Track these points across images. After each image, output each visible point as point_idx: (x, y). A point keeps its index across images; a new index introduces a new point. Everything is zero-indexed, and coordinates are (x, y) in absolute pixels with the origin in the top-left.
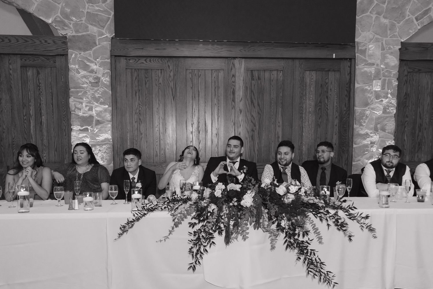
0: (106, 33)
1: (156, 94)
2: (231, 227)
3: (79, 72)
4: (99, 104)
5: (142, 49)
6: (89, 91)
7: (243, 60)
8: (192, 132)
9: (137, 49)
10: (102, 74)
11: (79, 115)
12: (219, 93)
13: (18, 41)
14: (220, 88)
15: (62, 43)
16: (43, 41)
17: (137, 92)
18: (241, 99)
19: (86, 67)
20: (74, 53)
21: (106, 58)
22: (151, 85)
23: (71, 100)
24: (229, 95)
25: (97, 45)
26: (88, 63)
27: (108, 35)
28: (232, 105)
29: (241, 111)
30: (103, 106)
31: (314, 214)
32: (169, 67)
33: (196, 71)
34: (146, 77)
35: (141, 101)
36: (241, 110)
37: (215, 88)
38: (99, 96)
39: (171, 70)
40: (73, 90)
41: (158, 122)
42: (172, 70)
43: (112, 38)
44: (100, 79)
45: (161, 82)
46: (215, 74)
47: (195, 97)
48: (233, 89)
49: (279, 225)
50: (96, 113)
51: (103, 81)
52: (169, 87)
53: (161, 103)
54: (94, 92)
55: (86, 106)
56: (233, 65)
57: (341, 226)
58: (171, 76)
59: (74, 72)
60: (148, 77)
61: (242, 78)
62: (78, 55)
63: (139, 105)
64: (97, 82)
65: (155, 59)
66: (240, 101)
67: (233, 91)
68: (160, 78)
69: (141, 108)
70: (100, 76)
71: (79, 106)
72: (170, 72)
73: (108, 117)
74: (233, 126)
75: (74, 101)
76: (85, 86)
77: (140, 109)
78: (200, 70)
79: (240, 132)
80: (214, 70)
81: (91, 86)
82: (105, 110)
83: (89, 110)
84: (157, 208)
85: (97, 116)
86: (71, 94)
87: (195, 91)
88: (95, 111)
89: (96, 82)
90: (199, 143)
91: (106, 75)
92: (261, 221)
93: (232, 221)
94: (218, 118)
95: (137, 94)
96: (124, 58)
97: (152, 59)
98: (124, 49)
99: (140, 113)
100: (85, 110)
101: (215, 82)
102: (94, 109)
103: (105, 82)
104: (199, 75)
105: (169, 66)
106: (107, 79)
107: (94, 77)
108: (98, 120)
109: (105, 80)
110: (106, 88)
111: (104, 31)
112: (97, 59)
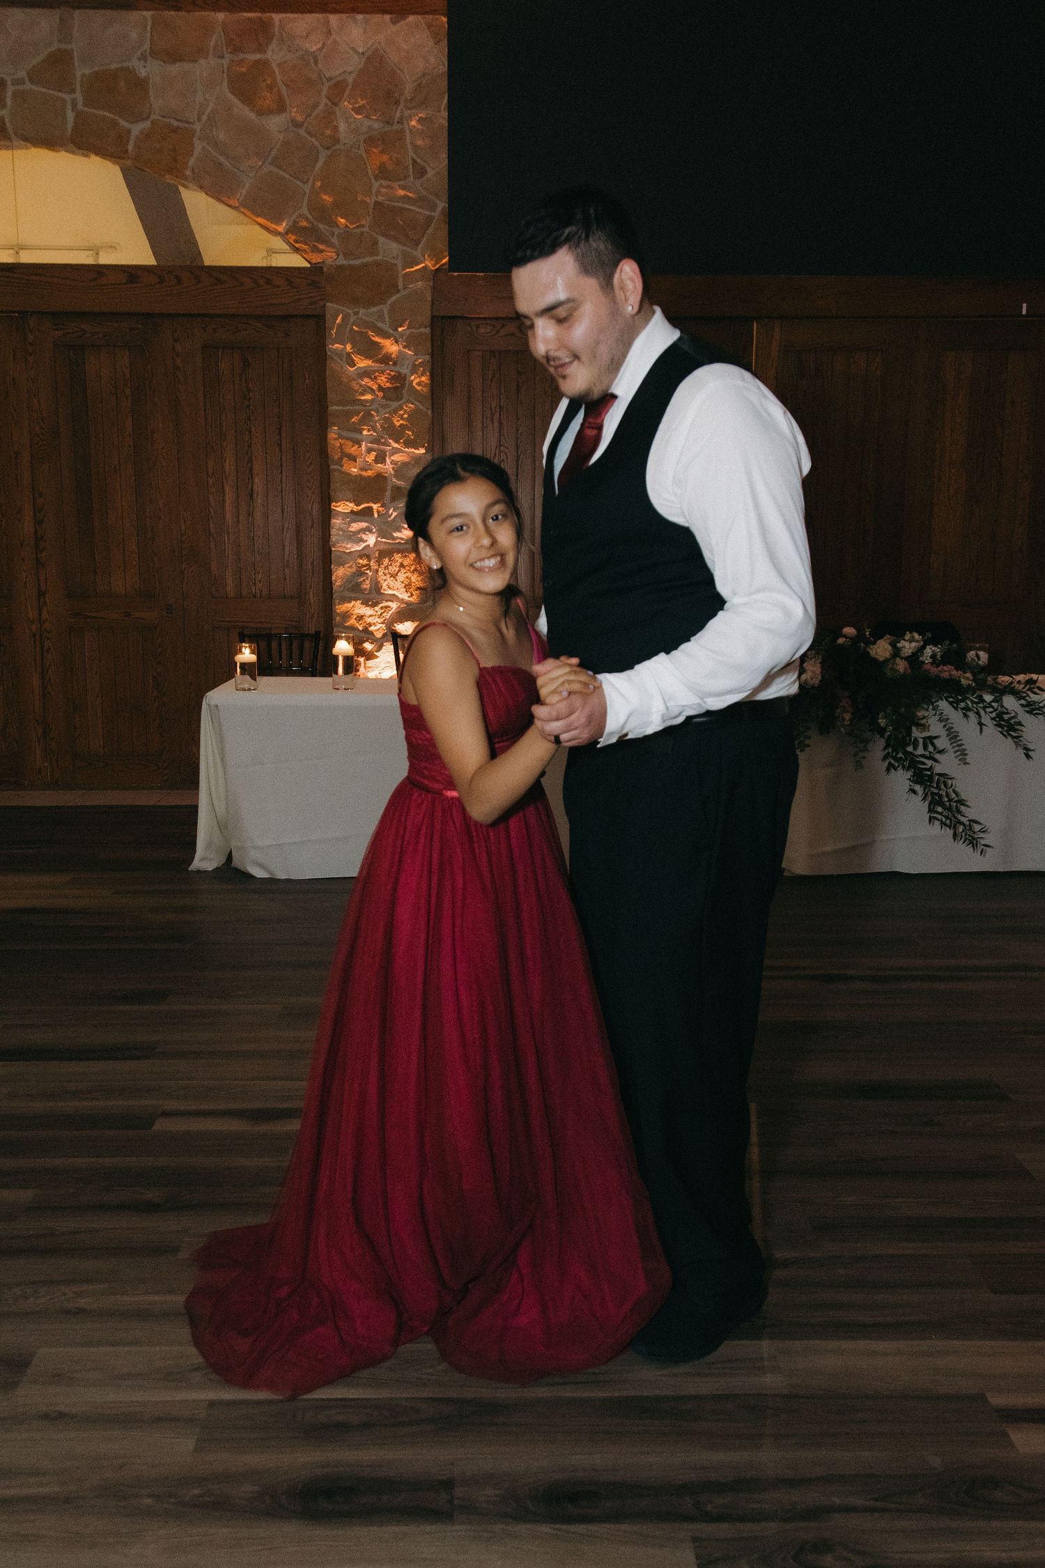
0: (422, 259)
3: (353, 360)
4: (402, 444)
6: (377, 411)
7: (778, 323)
9: (499, 298)
10: (411, 367)
11: (352, 473)
13: (199, 282)
15: (309, 285)
16: (262, 282)
17: (495, 411)
19: (371, 350)
20: (343, 311)
21: (421, 325)
23: (333, 433)
25: (399, 291)
26: (377, 339)
27: (427, 262)
30: (413, 450)
31: (951, 703)
34: (519, 373)
35: (506, 435)
38: (401, 424)
40: (335, 407)
43: (436, 269)
44: (406, 379)
50: (393, 468)
51: (414, 384)
55: (369, 451)
57: (1009, 727)
59: (340, 361)
60: (524, 373)
62: (353, 318)
63: (500, 445)
64: (398, 388)
69: (505, 454)
70: (404, 371)
71: (353, 450)
75: (341, 437)
76: (368, 397)
77: (503, 456)
81: (384, 397)
82: (418, 460)
83: (377, 461)
85: (396, 476)
86: (331, 419)
88: (393, 462)
89: (396, 388)
91: (421, 369)
95: (496, 417)
98: (467, 300)
100: (367, 460)
102: (390, 457)
103: (419, 388)
106: (423, 379)
107: (390, 374)
108: (398, 488)
109: (420, 382)
110: (420, 402)
111: (418, 253)
112: (400, 327)
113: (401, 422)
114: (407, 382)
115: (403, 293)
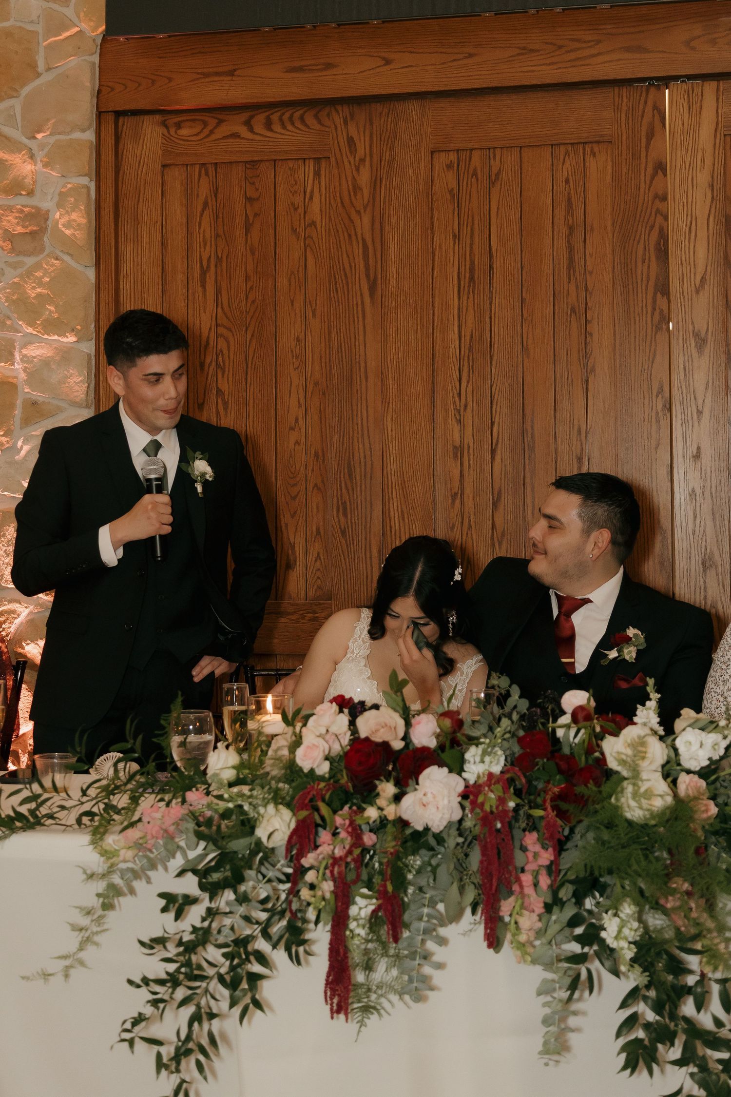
0: (75, 20)
1: (292, 273)
2: (358, 929)
4: (39, 329)
5: (231, 73)
6: (2, 274)
7: (710, 87)
8: (458, 452)
9: (206, 75)
10: (56, 198)
12: (591, 255)
14: (592, 229)
17: (208, 266)
18: (703, 279)
21: (75, 128)
22: (272, 231)
24: (639, 264)
25: (39, 75)
26: (1, 155)
27: (85, 26)
28: (654, 309)
29: (701, 343)
30: (56, 337)
32: (350, 147)
33: (476, 155)
34: (249, 200)
35: (226, 309)
36: (703, 333)
37: (571, 229)
38: (39, 295)
39: (362, 160)
41: (300, 406)
42: (368, 159)
43: (102, 39)
44: (47, 219)
45: (317, 217)
46: (567, 164)
47: (472, 278)
48: (661, 230)
49: (592, 936)
50: (25, 370)
51: (60, 226)
52: (354, 238)
53: (314, 315)
54: (21, 276)
56: (657, 117)
58: (361, 189)
60: (257, 199)
61: (703, 178)
63: (217, 325)
64: (35, 233)
65: (287, 115)
66: (697, 291)
67: (658, 243)
68: (311, 198)
69: (227, 340)
70: (45, 205)
72: (358, 169)
73: (76, 388)
74: (661, 414)
77: (222, 343)
78: (498, 152)
79: (699, 448)
80: (563, 148)
81: (12, 250)
82: (65, 356)
84: (51, 816)
85: (28, 382)
87: (471, 250)
88: (24, 359)
89: (32, 233)
90: (495, 505)
91: (72, 199)
92: (506, 907)
93: (364, 896)
94: (587, 381)
95: (211, 279)
96: (158, 118)
97: (275, 117)
98: (153, 82)
99: (218, 365)
101: (569, 202)
102: (20, 352)
103: (69, 232)
104: (494, 170)
105: (351, 141)
106: (74, 216)
107: (22, 211)
108: (34, 403)
109: (69, 222)
110: (71, 255)
111: (69, 12)
112: (38, 132)
113: (39, 290)
114: (49, 222)
115: (46, 78)
